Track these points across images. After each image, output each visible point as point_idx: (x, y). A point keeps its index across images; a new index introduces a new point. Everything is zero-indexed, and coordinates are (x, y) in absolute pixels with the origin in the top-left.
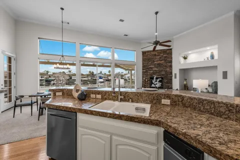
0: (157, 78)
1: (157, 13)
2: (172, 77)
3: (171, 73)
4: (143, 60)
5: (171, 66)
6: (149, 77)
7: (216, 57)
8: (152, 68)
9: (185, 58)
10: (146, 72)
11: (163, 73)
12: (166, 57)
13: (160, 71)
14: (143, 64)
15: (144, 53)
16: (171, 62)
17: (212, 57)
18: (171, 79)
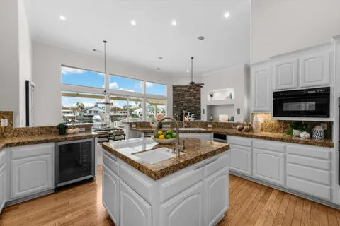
0: (191, 114)
1: (192, 58)
2: (200, 113)
3: (200, 109)
4: (174, 95)
5: (200, 103)
6: (180, 112)
7: (233, 97)
8: (182, 104)
9: (212, 96)
10: (177, 107)
11: (193, 109)
12: (195, 93)
13: (190, 107)
14: (174, 99)
15: (175, 88)
16: (200, 98)
17: (231, 97)
18: (200, 115)
